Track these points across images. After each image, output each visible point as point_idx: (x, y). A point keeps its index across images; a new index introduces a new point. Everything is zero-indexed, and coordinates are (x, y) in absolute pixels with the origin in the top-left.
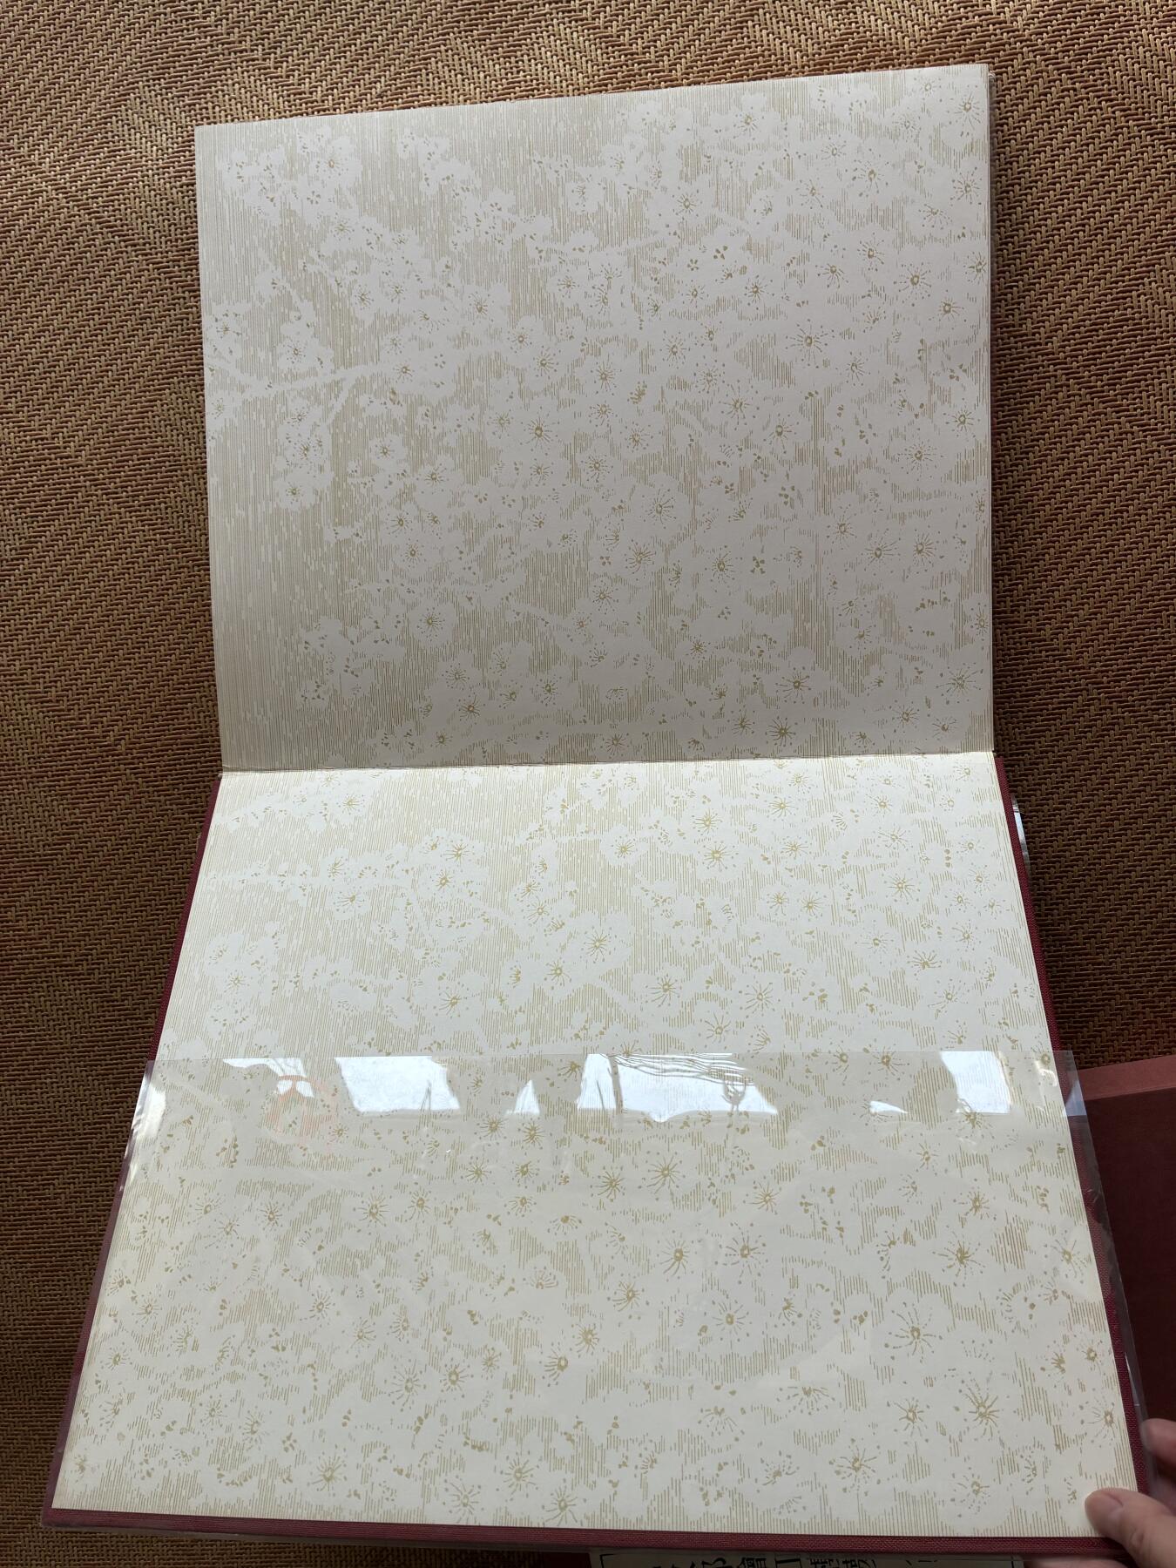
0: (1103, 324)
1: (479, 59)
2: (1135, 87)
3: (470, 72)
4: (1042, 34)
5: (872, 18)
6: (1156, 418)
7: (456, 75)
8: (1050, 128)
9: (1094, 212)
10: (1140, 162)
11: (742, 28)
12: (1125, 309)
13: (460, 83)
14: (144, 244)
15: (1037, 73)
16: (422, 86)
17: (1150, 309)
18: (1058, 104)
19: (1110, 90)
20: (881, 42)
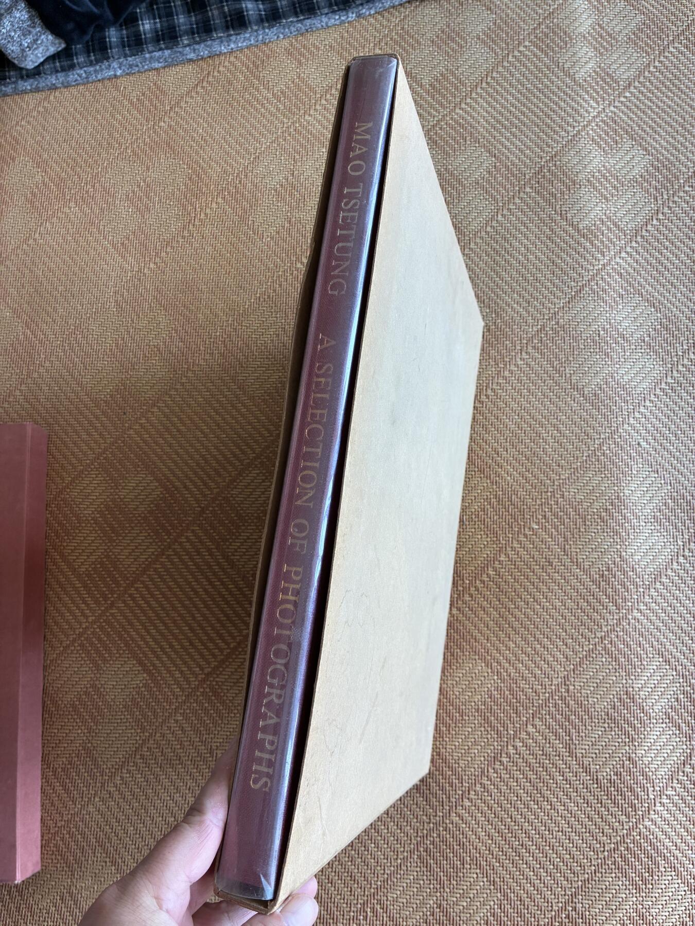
0: (463, 849)
1: (654, 501)
2: (602, 889)
3: (648, 495)
4: (640, 836)
5: (658, 733)
6: (404, 874)
7: (647, 487)
8: (582, 833)
9: (529, 853)
10: (556, 886)
11: (659, 654)
12: (470, 864)
13: (642, 489)
14: (569, 308)
15: (616, 829)
16: (643, 468)
17: (468, 879)
18: (596, 840)
19: (601, 873)
20: (643, 736)
